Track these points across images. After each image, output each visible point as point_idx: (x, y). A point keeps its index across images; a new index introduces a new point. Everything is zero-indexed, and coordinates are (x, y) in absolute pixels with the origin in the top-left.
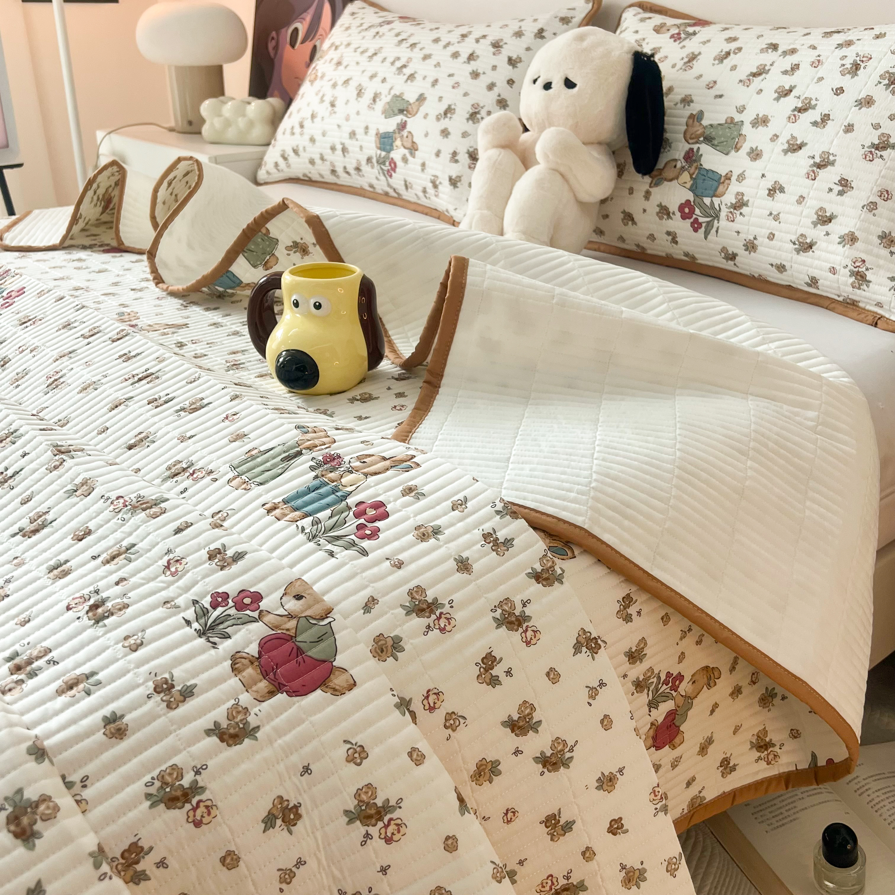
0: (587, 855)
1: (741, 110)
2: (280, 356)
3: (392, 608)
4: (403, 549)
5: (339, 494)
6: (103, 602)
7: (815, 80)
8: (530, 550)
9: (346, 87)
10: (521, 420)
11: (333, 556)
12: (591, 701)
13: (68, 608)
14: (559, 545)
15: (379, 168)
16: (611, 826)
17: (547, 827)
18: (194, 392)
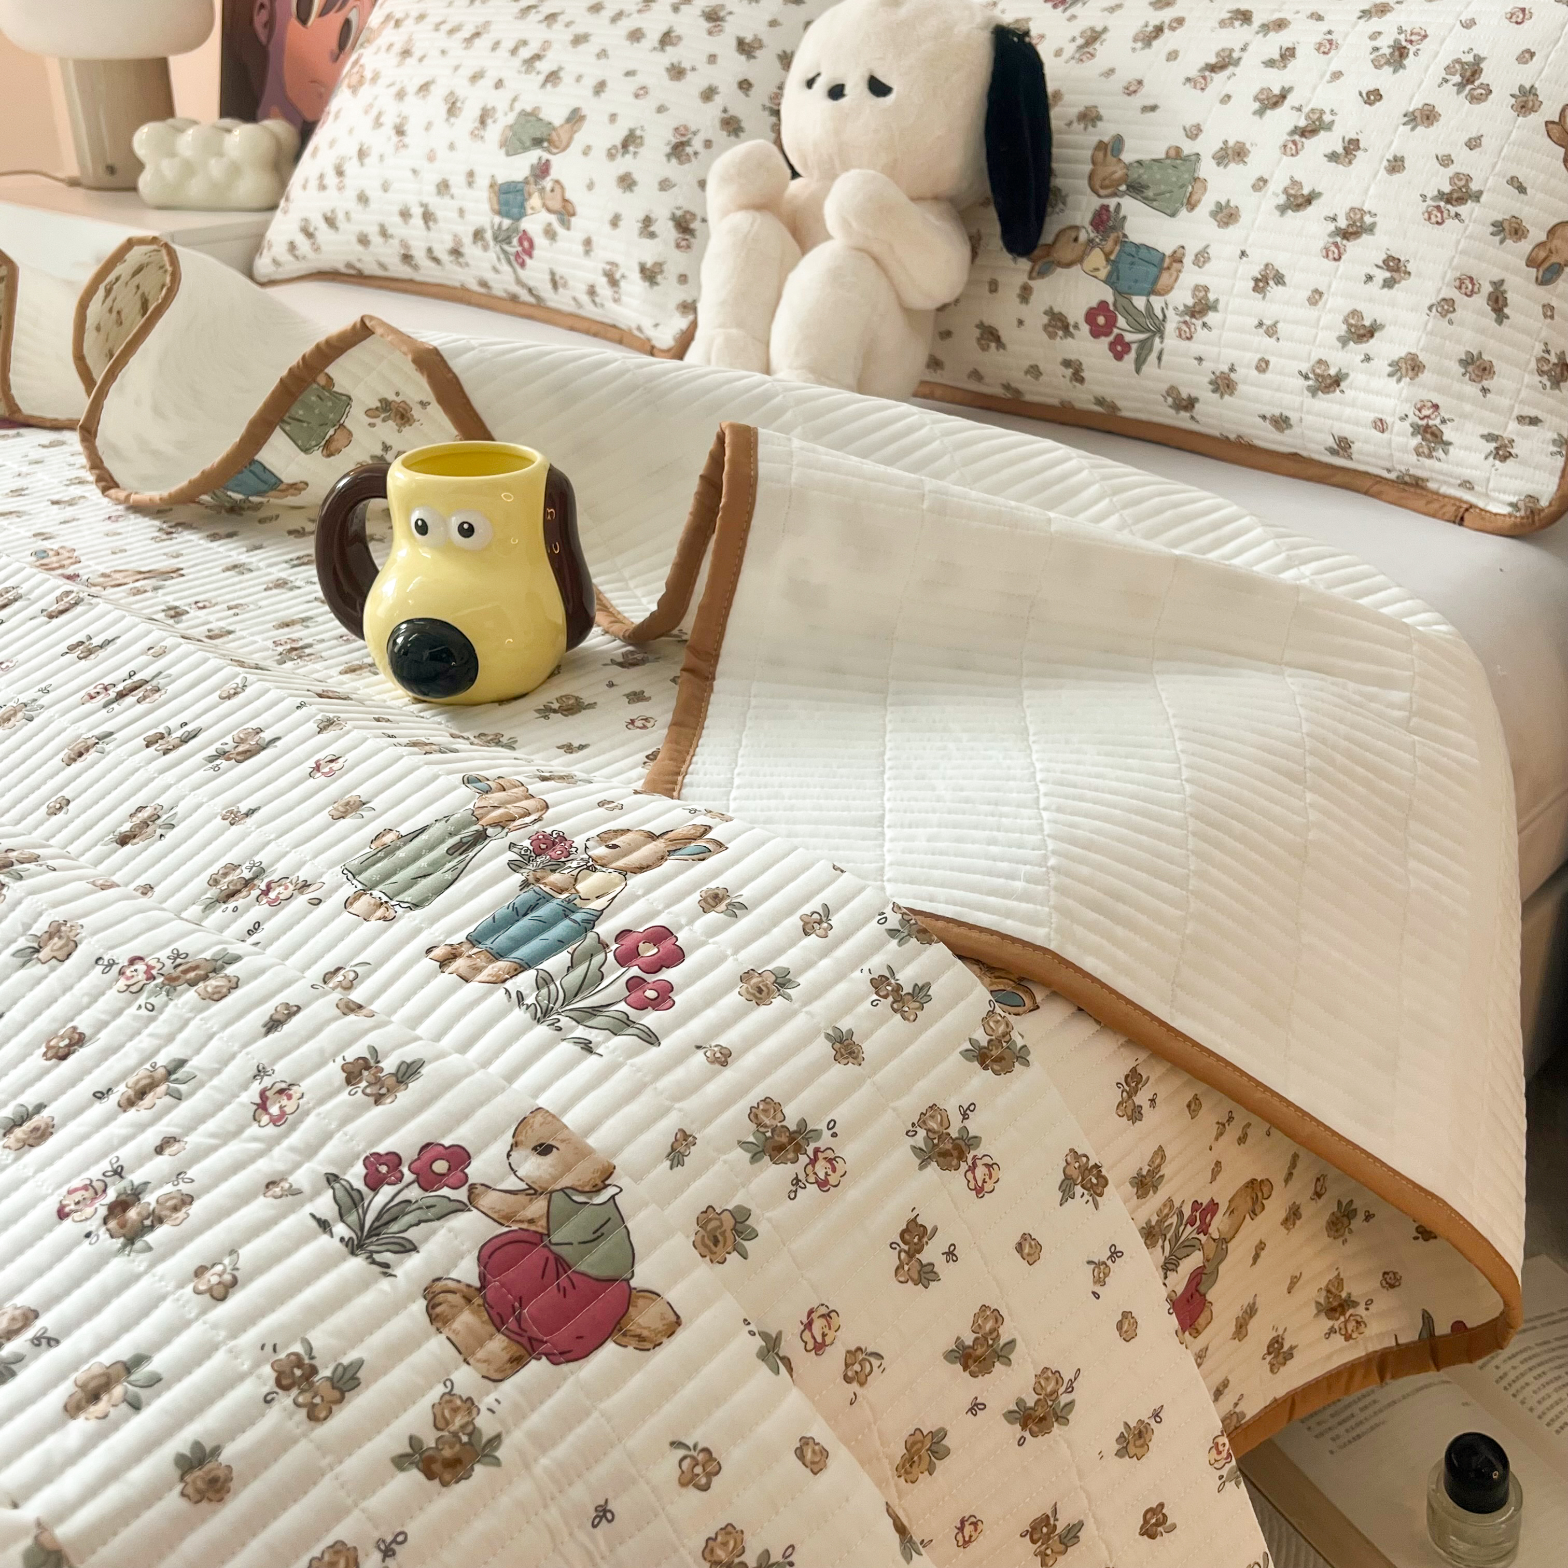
1: (1194, 132)
3: (721, 1151)
4: (725, 1025)
5: (578, 916)
6: (134, 1196)
7: (1327, 78)
8: (962, 1004)
9: (424, 97)
10: (883, 737)
11: (590, 1051)
12: (1098, 1289)
13: (62, 1214)
14: (1008, 986)
15: (498, 248)
16: (1145, 1522)
17: (1035, 1542)
18: (240, 717)
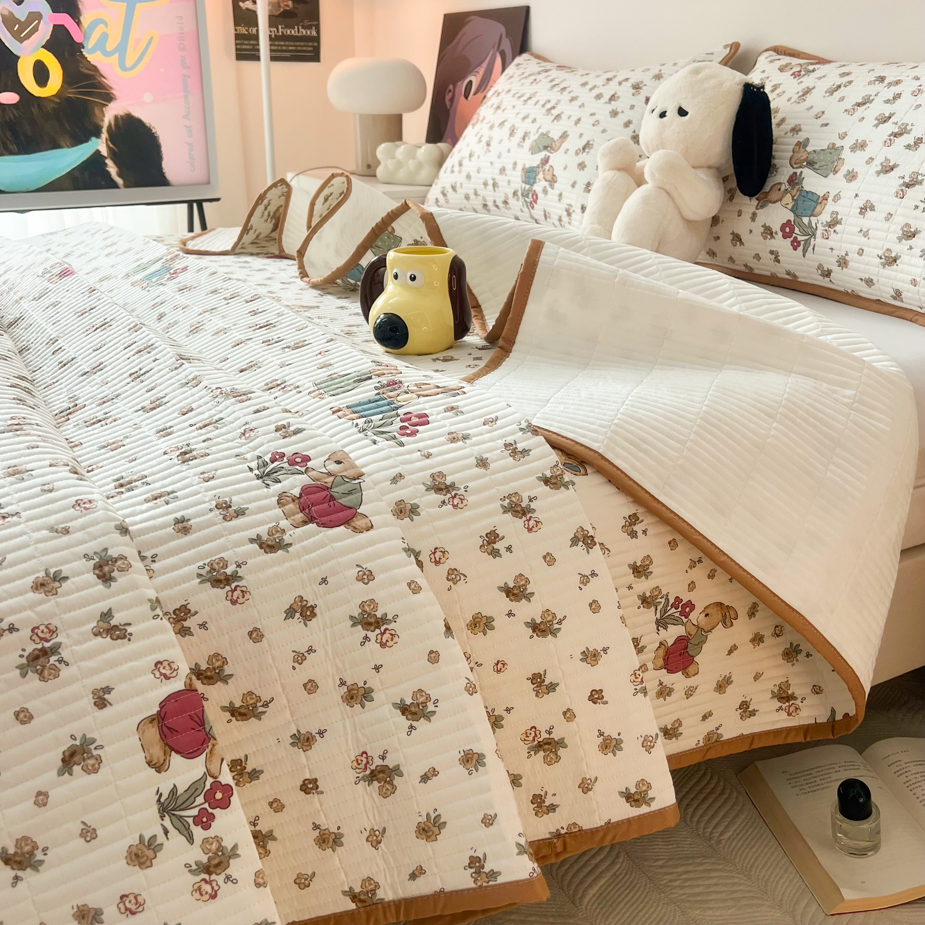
0: (568, 715)
1: (842, 137)
2: (377, 319)
3: (415, 484)
4: (434, 446)
5: (392, 406)
6: (190, 451)
7: (914, 108)
8: (543, 460)
9: (501, 128)
10: (574, 378)
11: (375, 444)
12: (582, 586)
13: (165, 453)
14: (575, 463)
15: (523, 200)
16: (592, 695)
17: (533, 684)
18: (300, 336)
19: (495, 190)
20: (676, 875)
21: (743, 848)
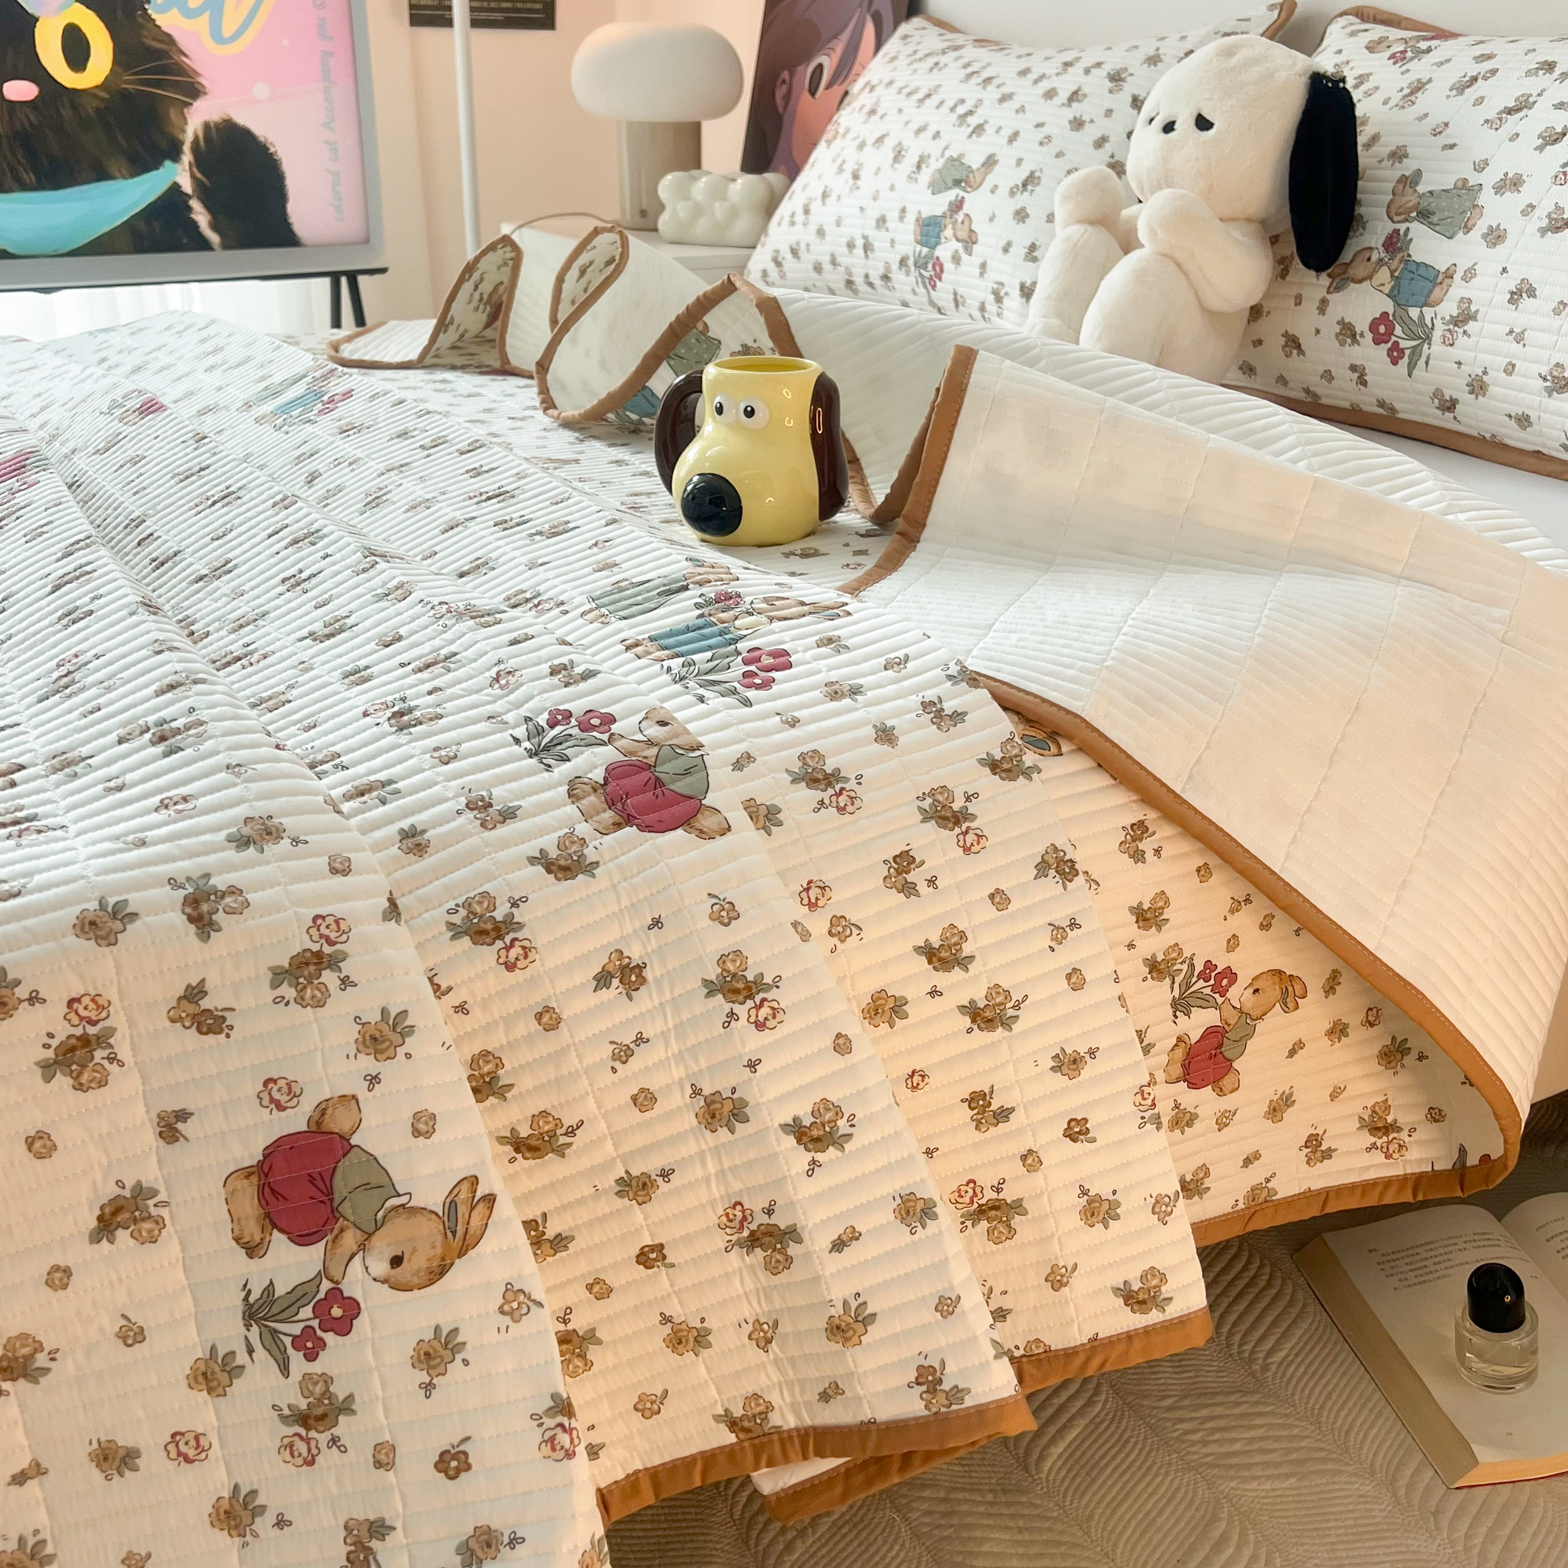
0: (1029, 1161)
1: (1481, 166)
2: (688, 484)
3: (772, 771)
4: (803, 706)
5: (727, 637)
6: (410, 711)
8: (989, 730)
9: (878, 148)
10: (1030, 587)
11: (703, 702)
12: (1054, 945)
14: (1040, 735)
15: (917, 274)
16: (1069, 1127)
17: (972, 1109)
18: (559, 514)
19: (867, 256)
20: (1196, 1422)
21: (1306, 1378)
